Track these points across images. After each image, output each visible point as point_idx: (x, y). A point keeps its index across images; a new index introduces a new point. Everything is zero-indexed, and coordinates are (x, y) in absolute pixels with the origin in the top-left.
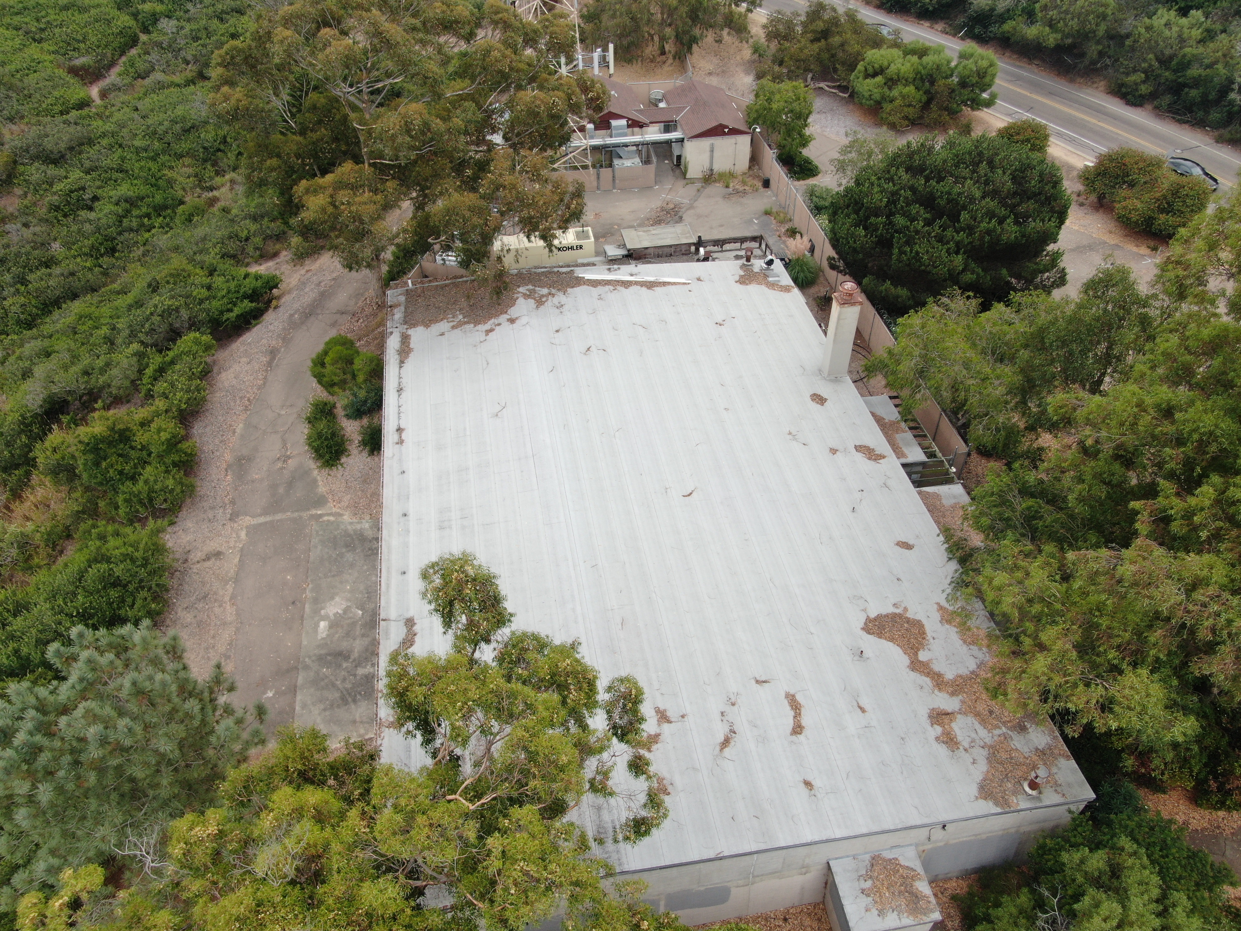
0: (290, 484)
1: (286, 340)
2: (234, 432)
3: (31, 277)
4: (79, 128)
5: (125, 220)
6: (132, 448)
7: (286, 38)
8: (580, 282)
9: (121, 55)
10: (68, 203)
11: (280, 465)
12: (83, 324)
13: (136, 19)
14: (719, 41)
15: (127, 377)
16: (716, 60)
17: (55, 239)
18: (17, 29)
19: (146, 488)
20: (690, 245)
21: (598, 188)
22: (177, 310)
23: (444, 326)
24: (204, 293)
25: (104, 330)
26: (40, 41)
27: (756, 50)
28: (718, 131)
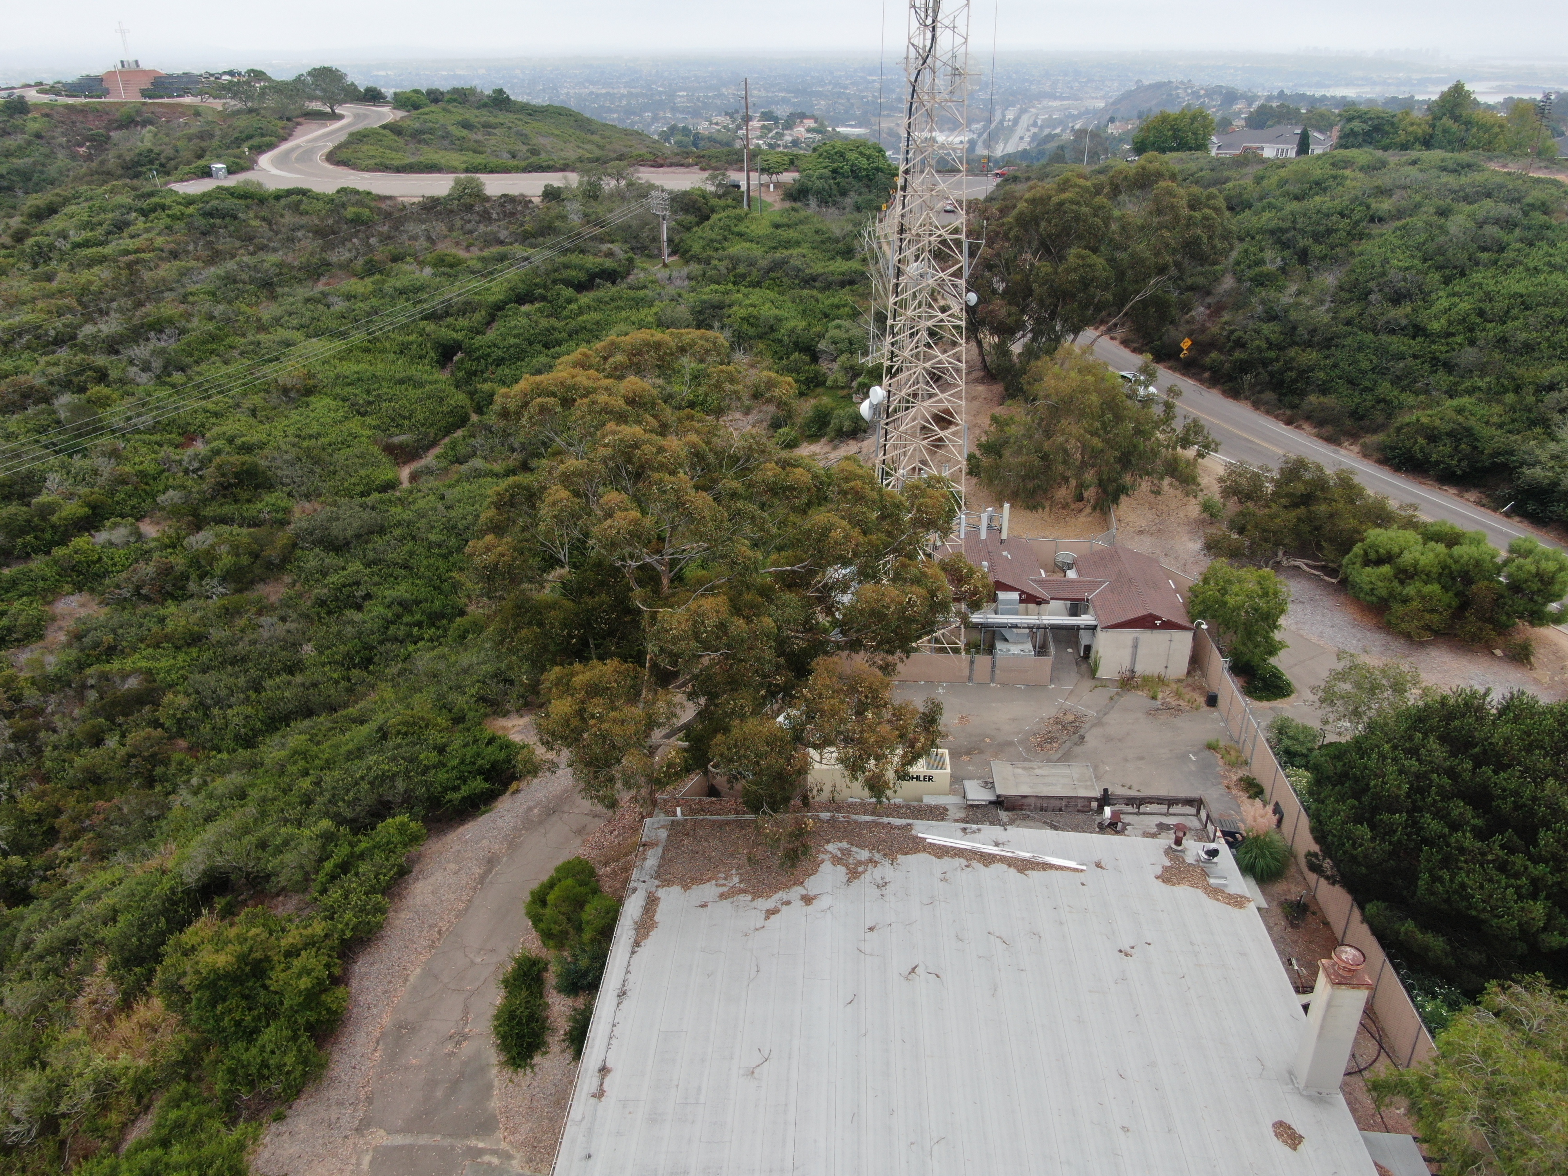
0: (455, 1085)
1: (513, 844)
2: (406, 980)
3: (268, 683)
4: (374, 514)
5: (392, 627)
6: (265, 987)
7: (561, 500)
8: (918, 846)
9: (445, 436)
10: (337, 599)
11: (450, 1047)
12: (295, 763)
13: (472, 399)
14: (1157, 493)
15: (302, 867)
16: (1150, 515)
17: (309, 640)
18: (344, 400)
19: (259, 1060)
20: (1090, 799)
21: (970, 679)
22: (393, 778)
23: (709, 891)
24: (434, 757)
25: (306, 784)
26: (363, 415)
27: (1207, 507)
28: (1146, 622)
